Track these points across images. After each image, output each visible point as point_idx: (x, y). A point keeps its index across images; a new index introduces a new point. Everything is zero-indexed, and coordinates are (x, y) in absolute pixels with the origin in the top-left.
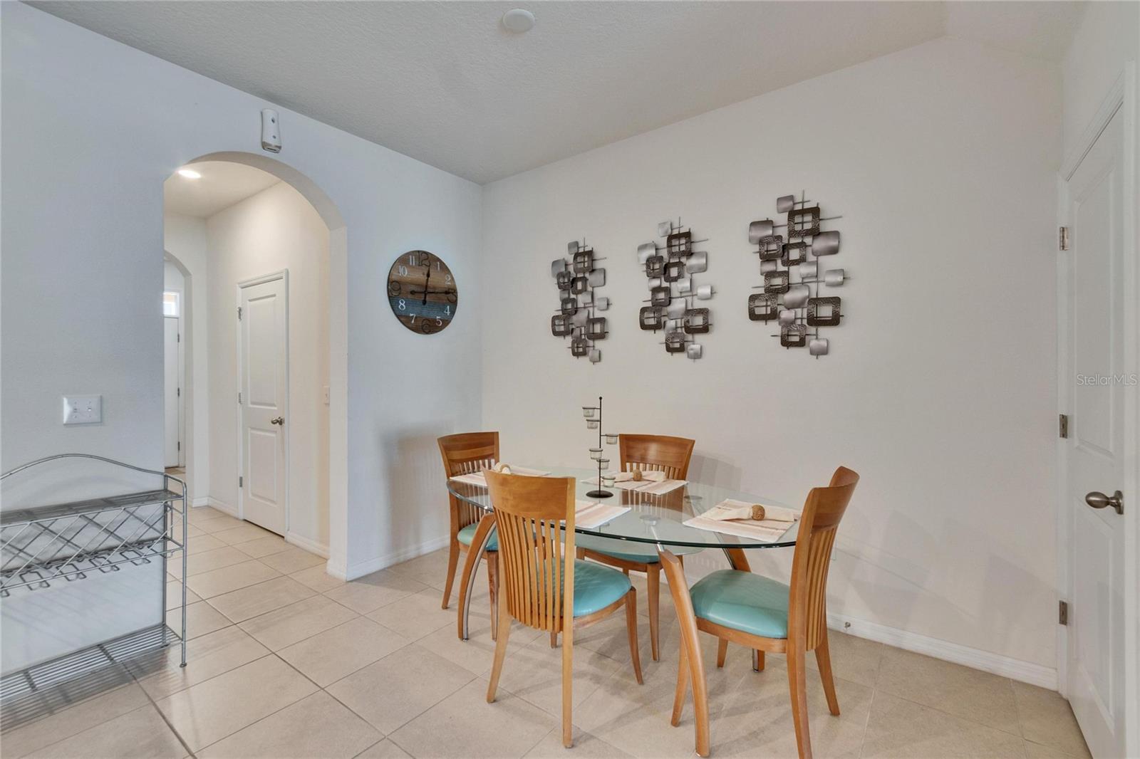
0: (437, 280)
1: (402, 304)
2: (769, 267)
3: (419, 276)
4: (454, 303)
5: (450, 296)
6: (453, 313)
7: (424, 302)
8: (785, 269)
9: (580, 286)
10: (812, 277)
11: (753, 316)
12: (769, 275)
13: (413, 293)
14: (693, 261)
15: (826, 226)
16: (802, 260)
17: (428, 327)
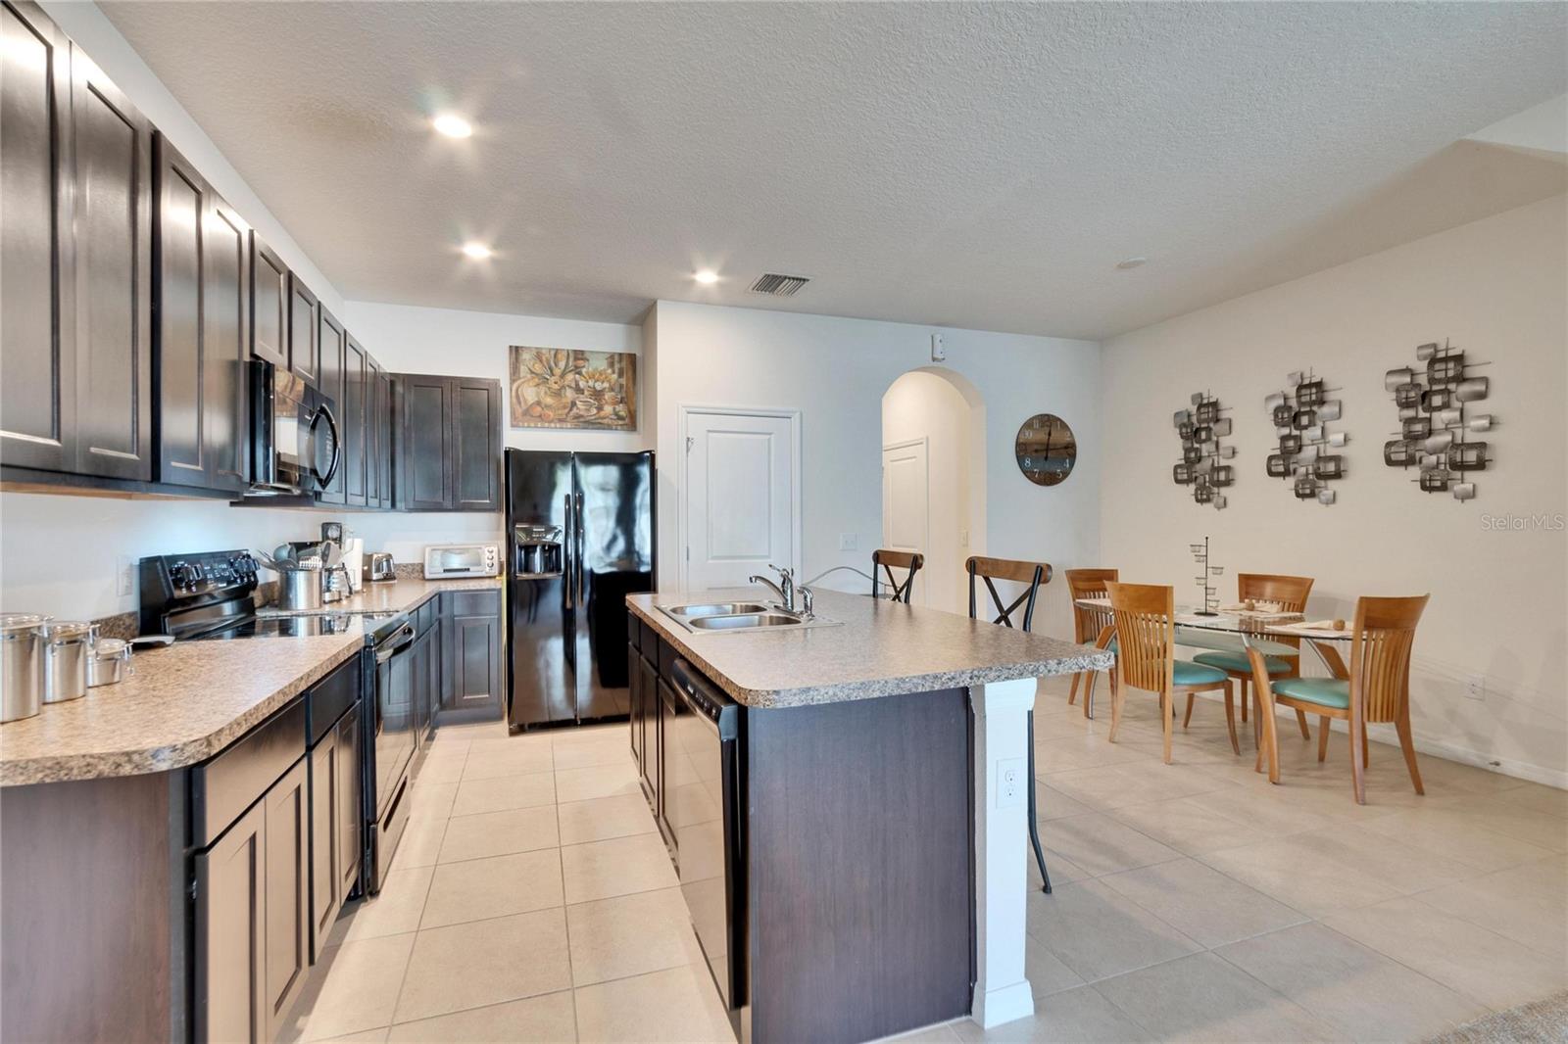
0: (1058, 437)
1: (1028, 462)
2: (1410, 413)
3: (1042, 436)
4: (1073, 457)
5: (1069, 451)
6: (1072, 465)
7: (1046, 458)
8: (1427, 415)
9: (1203, 435)
10: (1455, 423)
11: (1389, 462)
12: (1408, 422)
13: (1036, 451)
14: (1325, 410)
15: (1470, 373)
16: (1446, 406)
17: (1049, 479)
